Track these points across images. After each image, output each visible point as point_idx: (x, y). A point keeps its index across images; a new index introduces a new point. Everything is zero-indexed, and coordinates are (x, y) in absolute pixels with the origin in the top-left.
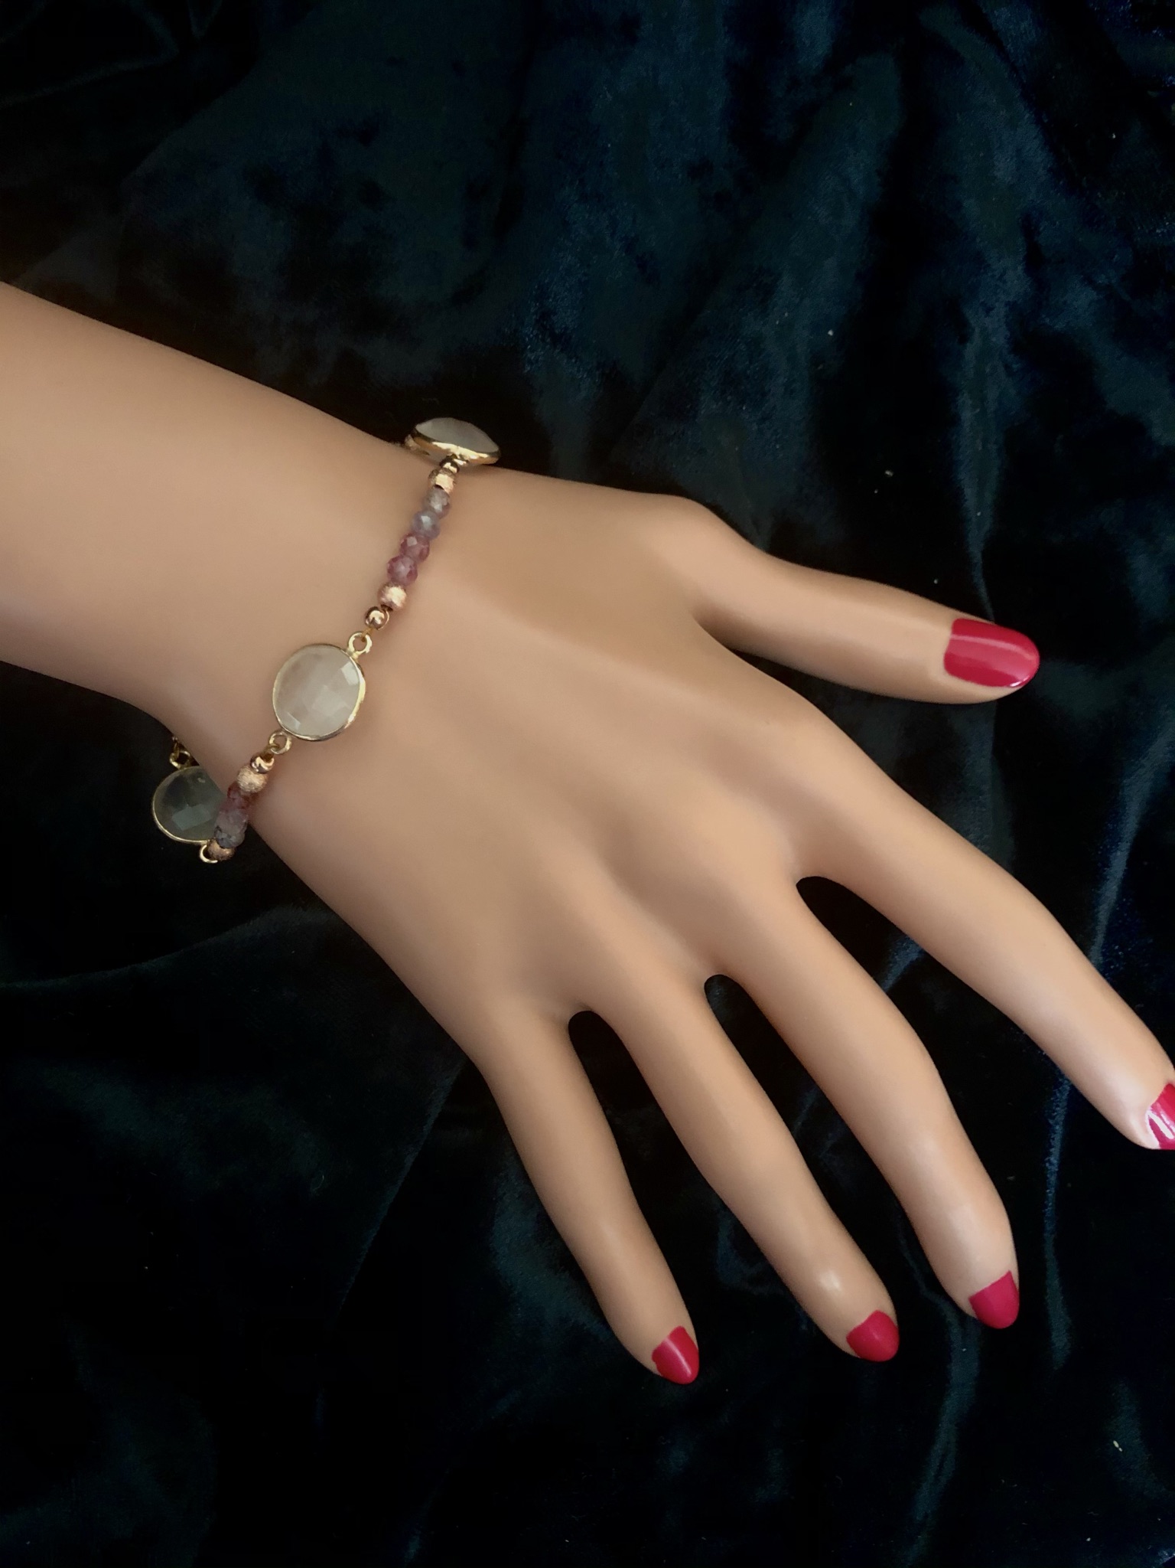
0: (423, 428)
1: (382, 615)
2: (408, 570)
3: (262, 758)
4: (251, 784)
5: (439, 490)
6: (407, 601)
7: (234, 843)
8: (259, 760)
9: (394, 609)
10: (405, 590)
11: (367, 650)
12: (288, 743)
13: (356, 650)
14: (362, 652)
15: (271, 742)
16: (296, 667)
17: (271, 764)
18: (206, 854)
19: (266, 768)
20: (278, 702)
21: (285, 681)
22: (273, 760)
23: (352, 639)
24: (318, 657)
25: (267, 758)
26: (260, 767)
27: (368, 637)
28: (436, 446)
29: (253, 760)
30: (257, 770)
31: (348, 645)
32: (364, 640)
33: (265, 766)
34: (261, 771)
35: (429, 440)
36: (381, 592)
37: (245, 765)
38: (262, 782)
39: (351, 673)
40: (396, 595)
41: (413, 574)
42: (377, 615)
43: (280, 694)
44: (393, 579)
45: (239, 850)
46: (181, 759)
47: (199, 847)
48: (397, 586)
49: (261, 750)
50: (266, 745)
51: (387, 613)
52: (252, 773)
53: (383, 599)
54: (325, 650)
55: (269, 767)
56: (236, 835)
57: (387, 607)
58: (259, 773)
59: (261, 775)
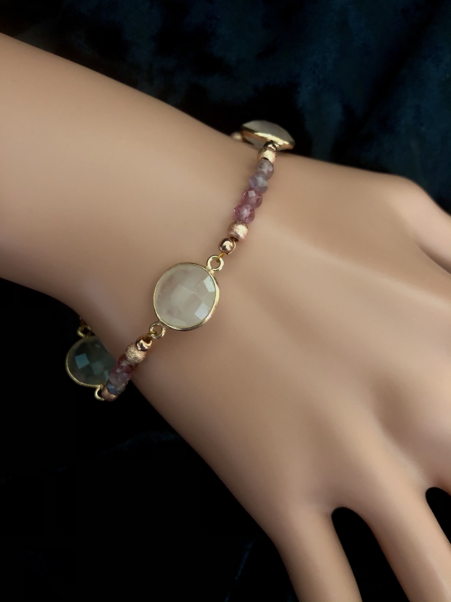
0: (249, 125)
1: (231, 244)
2: (249, 213)
3: (144, 340)
4: (136, 358)
5: (266, 160)
6: (247, 235)
7: (119, 392)
8: (142, 341)
9: (240, 240)
10: (247, 228)
11: (220, 268)
12: (164, 331)
13: (212, 268)
14: (217, 269)
15: (151, 330)
16: (171, 280)
17: (149, 345)
18: (100, 393)
19: (146, 348)
20: (157, 302)
21: (163, 288)
22: (151, 341)
23: (211, 259)
24: (186, 272)
25: (147, 341)
26: (141, 346)
27: (221, 259)
28: (257, 135)
29: (138, 342)
30: (140, 349)
31: (207, 264)
32: (219, 261)
33: (146, 345)
34: (143, 349)
35: (252, 131)
36: (230, 228)
37: (132, 344)
38: (143, 356)
39: (209, 284)
40: (241, 230)
41: (252, 217)
42: (228, 244)
43: (159, 297)
44: (238, 219)
45: (122, 396)
46: (85, 331)
47: (95, 389)
48: (242, 224)
49: (144, 334)
50: (148, 332)
51: (234, 242)
52: (136, 350)
53: (233, 233)
54: (191, 268)
55: (148, 347)
56: (121, 387)
57: (235, 239)
58: (141, 350)
59: (142, 352)
